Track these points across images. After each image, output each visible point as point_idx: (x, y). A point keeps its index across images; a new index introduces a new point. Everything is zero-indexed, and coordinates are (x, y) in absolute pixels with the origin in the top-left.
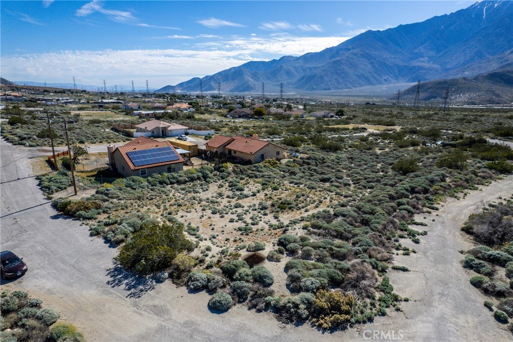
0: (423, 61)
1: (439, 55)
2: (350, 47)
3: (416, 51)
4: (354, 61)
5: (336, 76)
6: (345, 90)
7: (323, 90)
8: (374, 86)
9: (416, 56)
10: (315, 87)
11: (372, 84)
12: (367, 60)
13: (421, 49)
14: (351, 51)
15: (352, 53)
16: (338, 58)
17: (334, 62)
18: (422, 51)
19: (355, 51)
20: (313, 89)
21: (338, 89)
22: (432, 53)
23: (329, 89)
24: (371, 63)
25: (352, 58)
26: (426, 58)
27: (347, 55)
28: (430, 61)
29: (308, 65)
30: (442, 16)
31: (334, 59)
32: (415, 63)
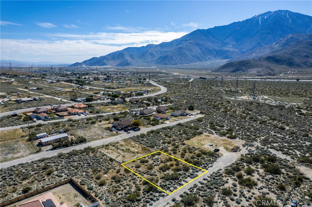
0: (229, 47)
1: (238, 44)
2: (187, 39)
3: (225, 41)
4: (190, 47)
5: (180, 56)
6: (186, 65)
7: (173, 64)
8: (202, 62)
9: (225, 44)
12: (198, 47)
13: (228, 40)
15: (189, 43)
16: (181, 46)
17: (179, 48)
19: (191, 41)
20: (167, 64)
21: (182, 64)
22: (234, 43)
23: (177, 64)
24: (201, 49)
25: (189, 46)
26: (231, 45)
27: (186, 44)
28: (233, 47)
29: (163, 50)
30: (238, 22)
31: (178, 46)
32: (225, 48)
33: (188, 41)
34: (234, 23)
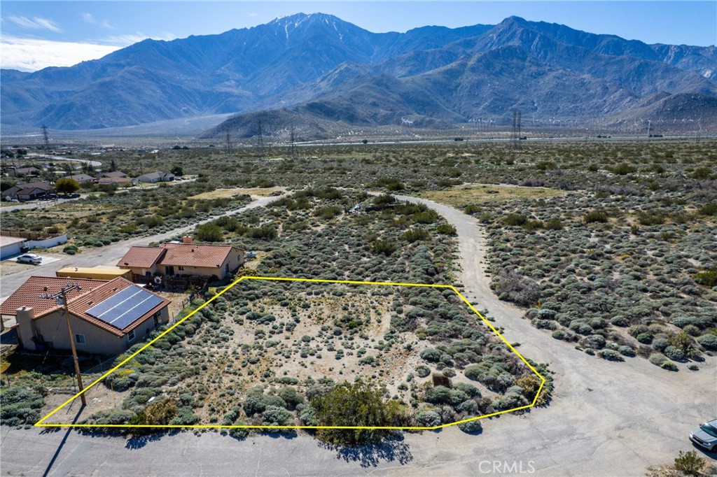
0: (229, 86)
1: (248, 78)
2: (122, 62)
3: (219, 72)
4: (135, 84)
5: (109, 107)
6: (130, 127)
7: (91, 128)
8: (171, 120)
9: (221, 79)
10: (76, 124)
11: (167, 117)
12: (154, 83)
13: (224, 70)
14: (126, 68)
15: (132, 73)
16: (107, 79)
17: (102, 85)
18: (227, 72)
19: (133, 68)
20: (74, 127)
21: (117, 125)
22: (239, 76)
23: (102, 127)
24: (161, 88)
25: (130, 80)
26: (233, 82)
27: (120, 74)
28: (238, 86)
29: (53, 88)
30: (242, 29)
31: (99, 80)
32: (221, 88)
33: (124, 66)
34: (234, 30)
